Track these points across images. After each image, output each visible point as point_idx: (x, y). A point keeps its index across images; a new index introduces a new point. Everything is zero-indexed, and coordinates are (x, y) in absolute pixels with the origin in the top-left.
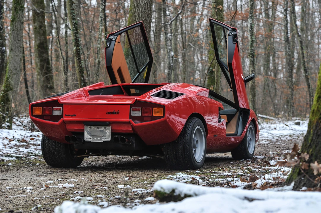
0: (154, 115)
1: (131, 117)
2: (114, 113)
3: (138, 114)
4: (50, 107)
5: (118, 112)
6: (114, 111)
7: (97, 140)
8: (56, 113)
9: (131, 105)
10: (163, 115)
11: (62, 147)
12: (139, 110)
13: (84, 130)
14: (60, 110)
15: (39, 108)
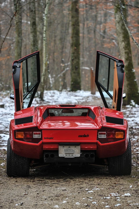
0: (116, 138)
1: (98, 139)
2: (85, 136)
3: (104, 137)
4: (31, 132)
5: (88, 136)
6: (85, 135)
7: (69, 156)
8: (36, 136)
9: (98, 130)
10: (123, 138)
11: (26, 161)
12: (104, 134)
13: (58, 148)
14: (39, 134)
15: (22, 133)
